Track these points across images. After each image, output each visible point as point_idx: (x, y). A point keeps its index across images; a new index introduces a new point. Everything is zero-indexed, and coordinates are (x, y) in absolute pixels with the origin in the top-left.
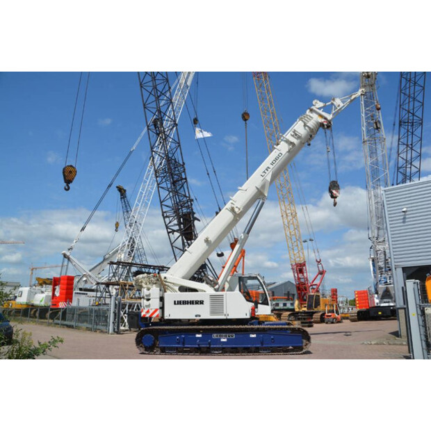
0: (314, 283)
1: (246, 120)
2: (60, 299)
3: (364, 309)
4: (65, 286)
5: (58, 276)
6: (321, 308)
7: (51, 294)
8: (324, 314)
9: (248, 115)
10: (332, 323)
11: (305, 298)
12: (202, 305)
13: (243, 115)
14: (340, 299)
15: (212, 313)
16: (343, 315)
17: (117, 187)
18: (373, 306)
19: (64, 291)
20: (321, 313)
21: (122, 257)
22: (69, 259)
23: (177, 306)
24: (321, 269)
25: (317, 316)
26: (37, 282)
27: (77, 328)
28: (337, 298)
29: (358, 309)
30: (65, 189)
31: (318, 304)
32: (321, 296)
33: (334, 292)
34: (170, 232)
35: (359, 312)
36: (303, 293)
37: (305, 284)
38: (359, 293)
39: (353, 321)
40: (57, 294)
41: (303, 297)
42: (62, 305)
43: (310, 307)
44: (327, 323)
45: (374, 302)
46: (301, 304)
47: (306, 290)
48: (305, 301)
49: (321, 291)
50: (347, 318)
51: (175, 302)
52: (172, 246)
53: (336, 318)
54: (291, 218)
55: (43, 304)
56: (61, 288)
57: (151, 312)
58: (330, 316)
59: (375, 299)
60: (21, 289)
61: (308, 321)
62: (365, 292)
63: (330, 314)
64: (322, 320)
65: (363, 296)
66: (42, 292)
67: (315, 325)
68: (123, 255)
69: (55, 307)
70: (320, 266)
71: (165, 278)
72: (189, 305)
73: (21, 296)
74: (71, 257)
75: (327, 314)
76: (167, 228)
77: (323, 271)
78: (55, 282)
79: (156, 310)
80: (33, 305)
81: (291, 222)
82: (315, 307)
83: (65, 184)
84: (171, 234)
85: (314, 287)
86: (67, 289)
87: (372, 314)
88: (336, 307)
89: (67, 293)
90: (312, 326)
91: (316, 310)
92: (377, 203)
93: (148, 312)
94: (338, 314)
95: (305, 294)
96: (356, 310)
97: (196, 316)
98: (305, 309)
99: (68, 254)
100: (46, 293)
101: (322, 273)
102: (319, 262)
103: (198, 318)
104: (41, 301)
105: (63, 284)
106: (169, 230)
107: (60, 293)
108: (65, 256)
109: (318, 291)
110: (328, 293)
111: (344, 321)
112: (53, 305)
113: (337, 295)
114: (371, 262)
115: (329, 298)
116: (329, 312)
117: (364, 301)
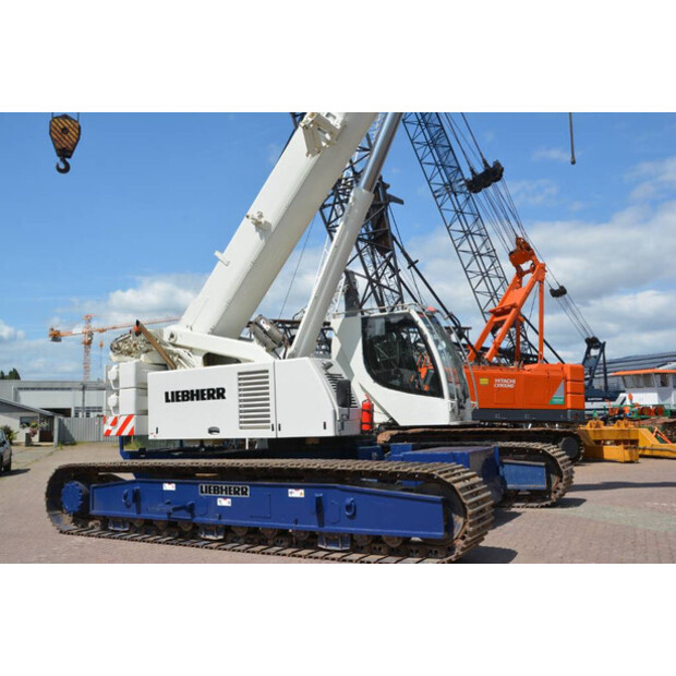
12: (221, 400)
15: (245, 421)
23: (171, 403)
30: (60, 170)
51: (167, 394)
57: (120, 422)
71: (172, 336)
72: (194, 403)
79: (129, 418)
83: (58, 159)
93: (114, 423)
97: (211, 431)
103: (215, 436)
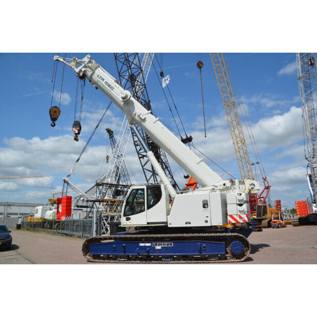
0: (261, 196)
1: (200, 68)
2: (62, 214)
3: (304, 216)
4: (65, 204)
5: (61, 197)
6: (268, 215)
7: (56, 210)
8: (271, 220)
9: (202, 63)
10: (278, 227)
11: (255, 208)
13: (198, 64)
14: (283, 209)
16: (286, 221)
17: (106, 130)
18: (311, 213)
19: (65, 208)
20: (268, 220)
21: (109, 180)
22: (68, 183)
24: (267, 185)
25: (265, 222)
26: (49, 202)
27: (71, 236)
28: (280, 208)
29: (299, 216)
30: (52, 125)
31: (265, 212)
32: (268, 206)
33: (278, 203)
34: (141, 157)
35: (300, 219)
36: (253, 204)
37: (254, 197)
38: (299, 203)
39: (295, 225)
40: (60, 210)
41: (253, 207)
42: (63, 218)
43: (259, 215)
44: (273, 228)
45: (312, 210)
46: (252, 213)
47: (255, 201)
48: (255, 210)
49: (267, 202)
50: (290, 224)
52: (143, 169)
53: (281, 224)
54: (241, 144)
55: (51, 218)
56: (62, 206)
58: (276, 222)
59: (313, 207)
60: (37, 208)
61: (258, 226)
62: (304, 202)
63: (275, 221)
64: (269, 225)
65: (303, 205)
66: (51, 209)
67: (264, 230)
68: (110, 179)
69: (59, 220)
70: (266, 182)
73: (37, 213)
74: (69, 182)
75: (273, 221)
76: (138, 154)
77: (269, 186)
78: (59, 201)
80: (45, 219)
81: (241, 148)
82: (263, 215)
83: (52, 122)
84: (141, 159)
85: (262, 199)
86: (67, 206)
87: (311, 220)
88: (281, 215)
89: (67, 210)
90: (261, 231)
91: (264, 217)
92: (312, 128)
94: (283, 221)
95: (254, 205)
96: (297, 217)
98: (255, 217)
99: (67, 179)
100: (54, 210)
101: (267, 188)
102: (265, 179)
104: (50, 216)
105: (64, 202)
106: (140, 156)
107: (62, 210)
108: (65, 181)
109: (265, 202)
110: (274, 204)
111: (287, 226)
112: (58, 219)
113: (280, 205)
114: (308, 178)
115: (274, 208)
116: (275, 218)
117: (304, 210)
